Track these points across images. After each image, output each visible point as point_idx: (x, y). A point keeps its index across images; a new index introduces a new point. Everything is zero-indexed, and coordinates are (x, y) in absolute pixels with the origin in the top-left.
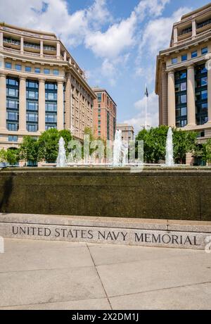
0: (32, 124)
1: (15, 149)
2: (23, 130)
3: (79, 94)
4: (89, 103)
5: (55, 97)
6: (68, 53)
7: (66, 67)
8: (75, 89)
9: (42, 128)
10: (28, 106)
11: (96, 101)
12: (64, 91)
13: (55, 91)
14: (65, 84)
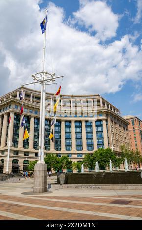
0: (90, 146)
1: (81, 161)
2: (85, 150)
3: (117, 125)
4: (124, 128)
5: (102, 129)
6: (107, 102)
7: (106, 111)
8: (113, 122)
9: (96, 148)
10: (87, 136)
11: (130, 127)
12: (107, 125)
13: (101, 126)
14: (107, 121)
